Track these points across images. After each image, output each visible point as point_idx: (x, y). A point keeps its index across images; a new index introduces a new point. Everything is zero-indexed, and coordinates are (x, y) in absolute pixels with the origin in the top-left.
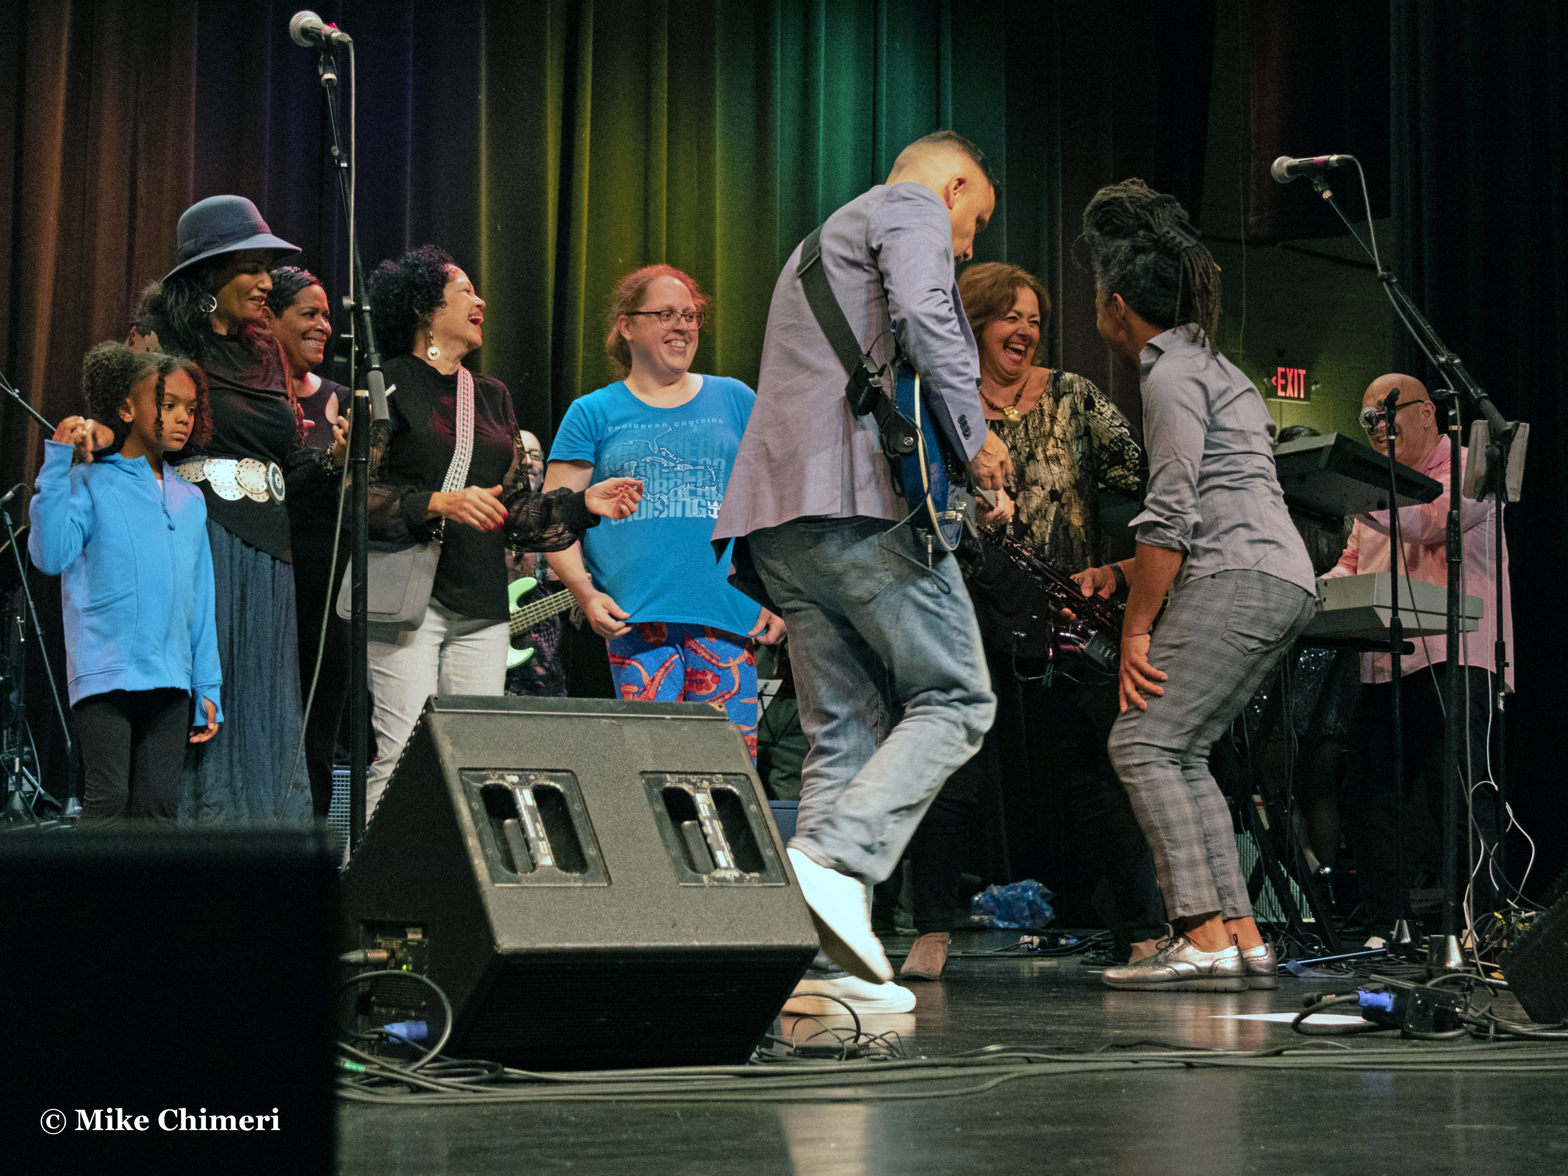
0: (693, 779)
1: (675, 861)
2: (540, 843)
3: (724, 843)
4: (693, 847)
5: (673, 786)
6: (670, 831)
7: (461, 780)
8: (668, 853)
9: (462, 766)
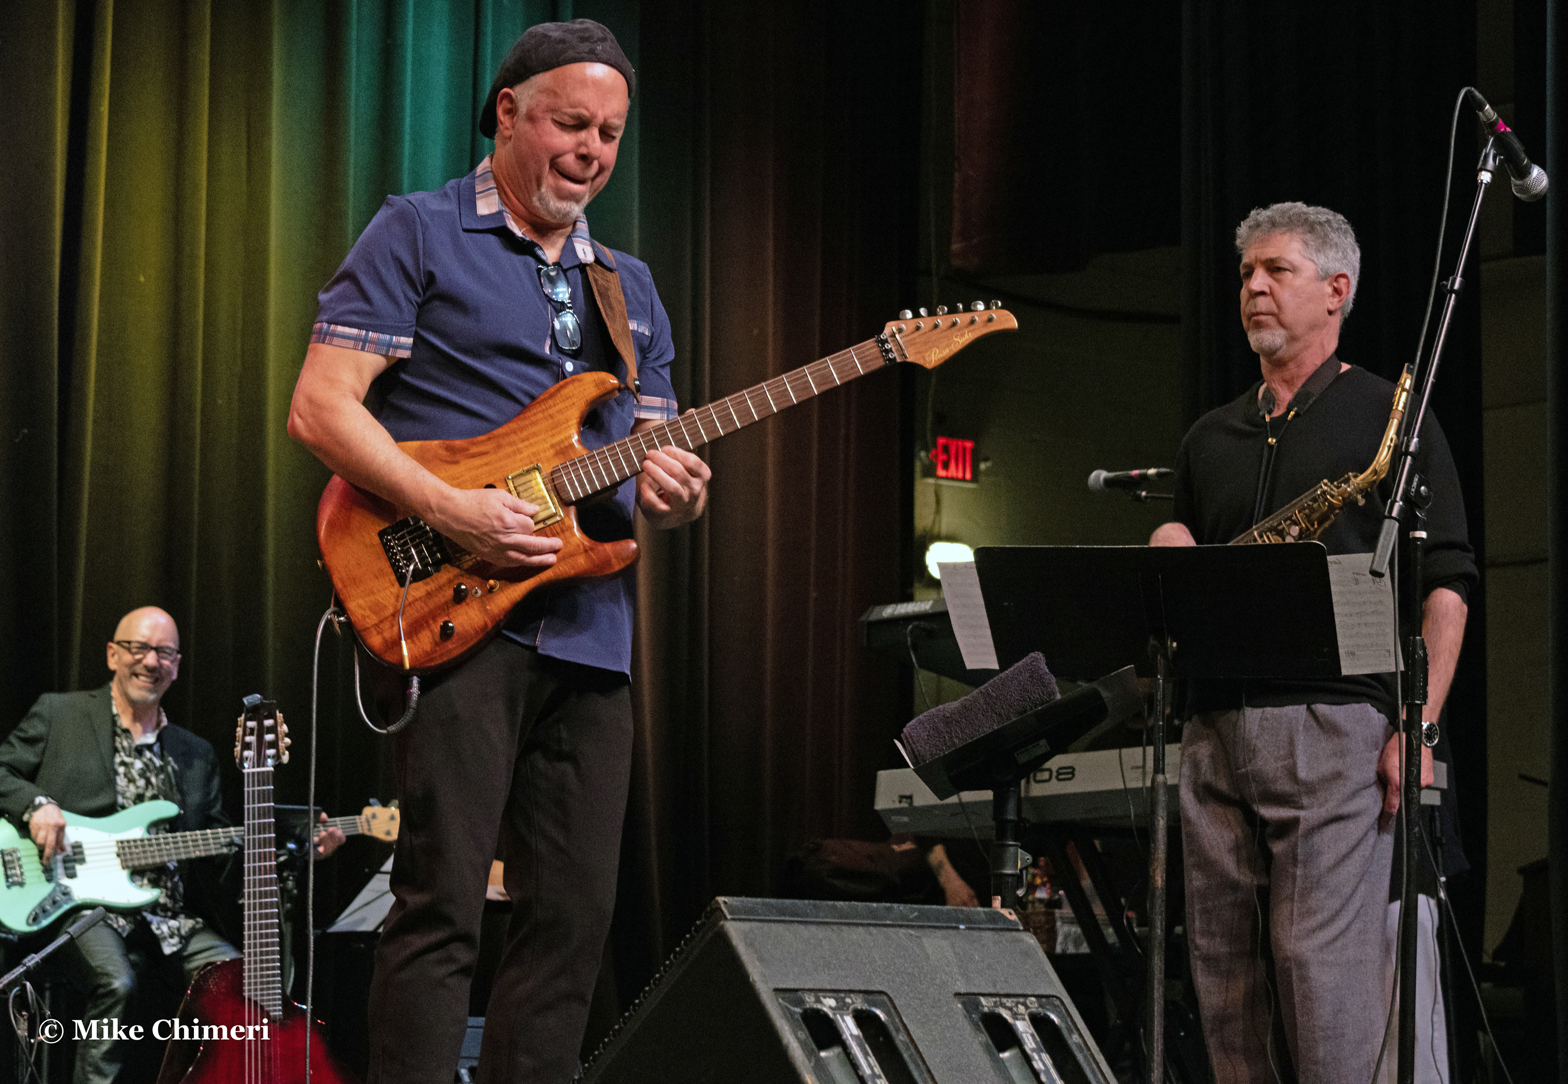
0: (1009, 1003)
5: (990, 1011)
7: (778, 1003)
9: (777, 987)
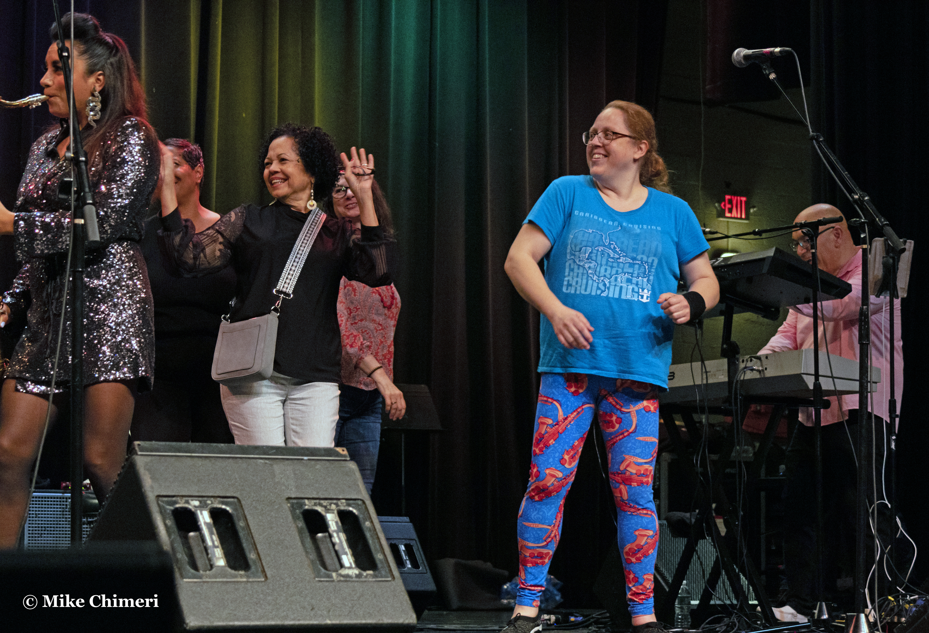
0: (325, 503)
1: (312, 562)
2: (216, 550)
3: (347, 550)
4: (324, 552)
5: (310, 508)
6: (308, 540)
7: (159, 505)
8: (307, 557)
9: (158, 494)
